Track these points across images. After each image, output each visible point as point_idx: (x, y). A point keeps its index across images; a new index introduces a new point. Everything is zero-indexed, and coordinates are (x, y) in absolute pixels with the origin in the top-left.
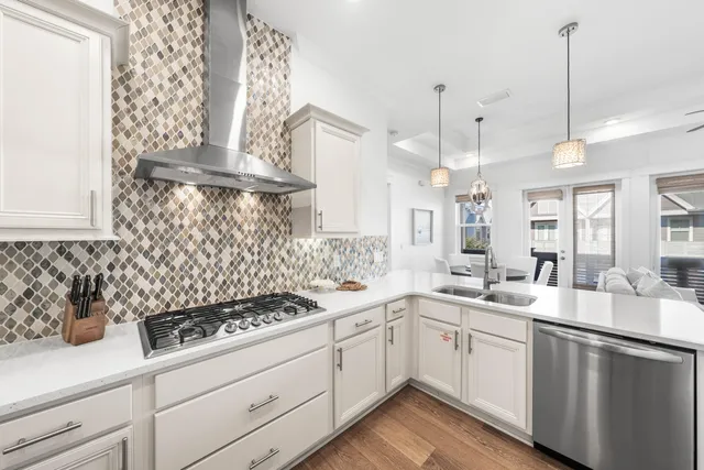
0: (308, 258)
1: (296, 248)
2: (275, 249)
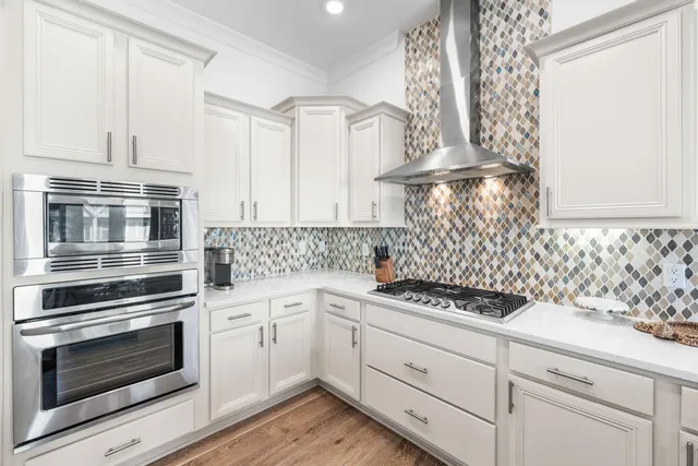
0: (588, 260)
1: (561, 242)
2: (524, 241)
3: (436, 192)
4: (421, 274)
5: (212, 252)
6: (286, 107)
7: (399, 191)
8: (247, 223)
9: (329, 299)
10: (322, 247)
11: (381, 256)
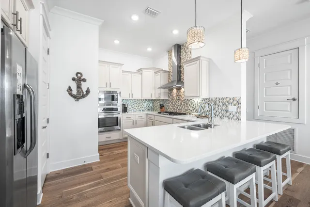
0: (197, 105)
1: (193, 102)
2: (188, 102)
3: (174, 90)
4: (171, 111)
5: (124, 105)
6: (140, 71)
7: (167, 90)
8: (130, 98)
9: (149, 116)
10: (151, 105)
11: (162, 106)
